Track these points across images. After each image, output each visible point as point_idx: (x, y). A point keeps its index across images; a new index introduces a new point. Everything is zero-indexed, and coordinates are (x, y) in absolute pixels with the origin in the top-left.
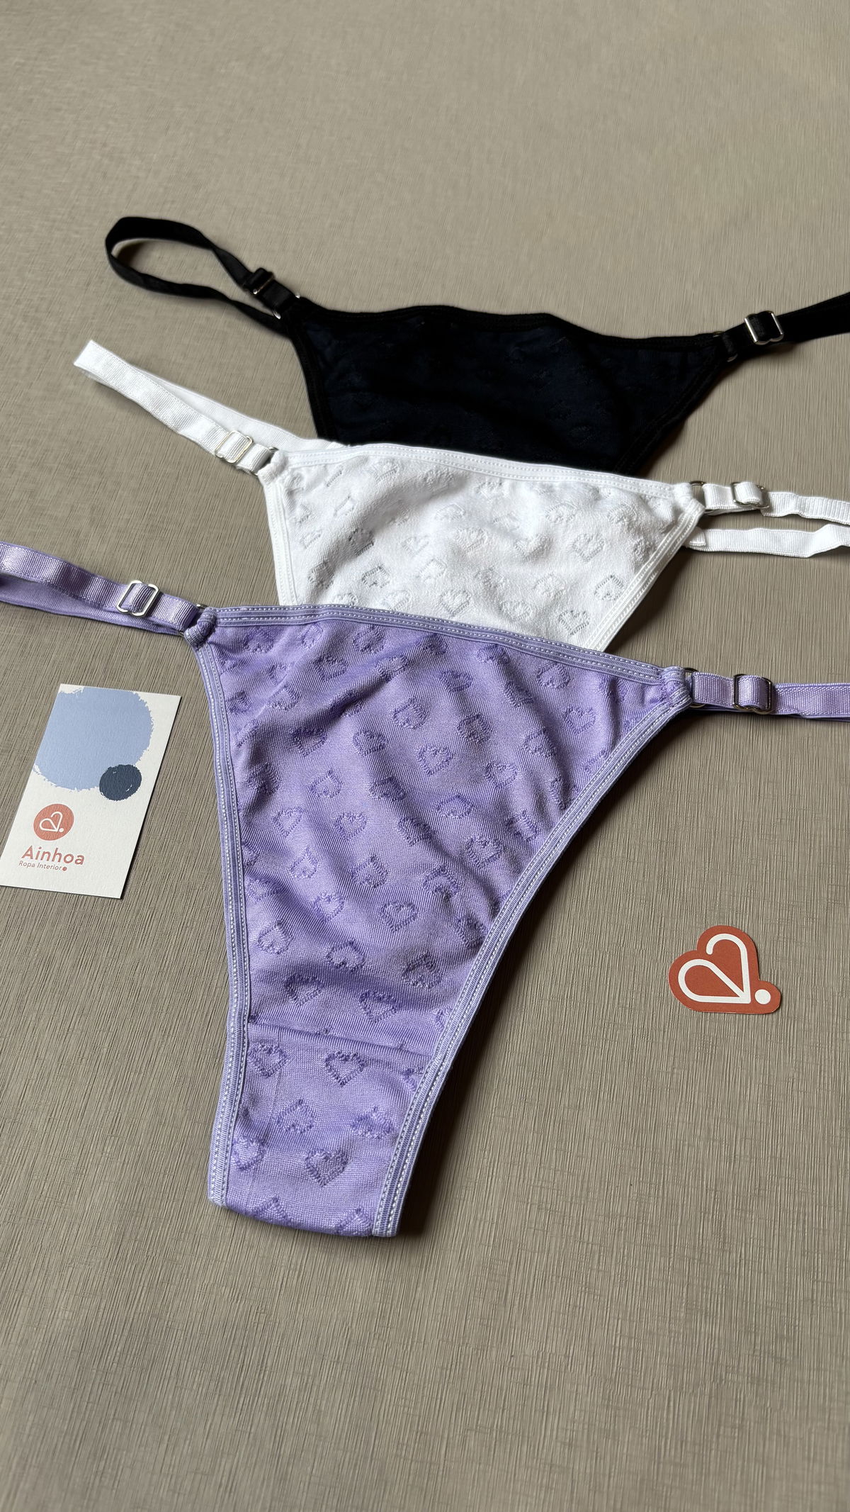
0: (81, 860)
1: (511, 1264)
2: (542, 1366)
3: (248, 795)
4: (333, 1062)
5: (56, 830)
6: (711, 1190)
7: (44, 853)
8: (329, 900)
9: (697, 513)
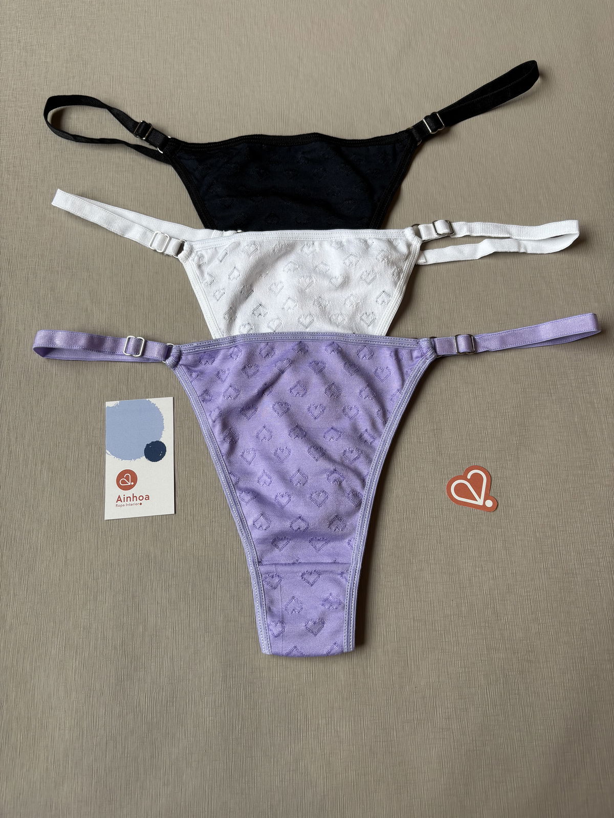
0: (148, 498)
1: (406, 647)
2: (430, 689)
3: (225, 447)
4: (305, 576)
5: (129, 484)
6: (488, 594)
7: (127, 498)
8: (283, 496)
9: (419, 244)
